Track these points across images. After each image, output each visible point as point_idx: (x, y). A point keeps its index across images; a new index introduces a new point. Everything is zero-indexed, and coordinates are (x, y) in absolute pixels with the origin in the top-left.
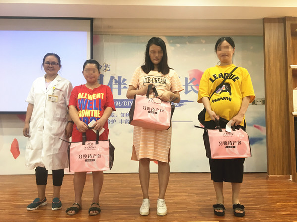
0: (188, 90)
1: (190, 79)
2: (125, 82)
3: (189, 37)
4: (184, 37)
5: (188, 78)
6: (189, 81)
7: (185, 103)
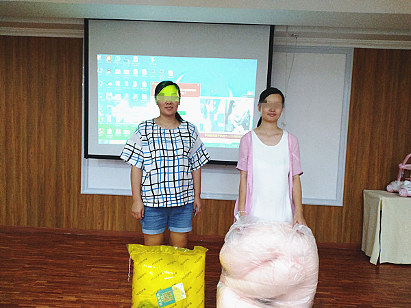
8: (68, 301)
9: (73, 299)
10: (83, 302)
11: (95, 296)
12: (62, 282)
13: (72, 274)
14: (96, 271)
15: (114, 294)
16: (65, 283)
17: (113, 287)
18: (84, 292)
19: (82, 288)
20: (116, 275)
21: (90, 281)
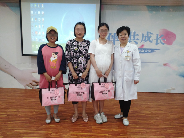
0: (158, 43)
1: (160, 35)
3: (162, 6)
4: (159, 7)
5: (159, 34)
6: (159, 37)
7: (155, 51)
8: (13, 111)
9: (15, 110)
10: (19, 111)
11: (24, 109)
12: (12, 105)
13: (17, 102)
14: (27, 101)
15: (32, 108)
16: (13, 105)
17: (33, 106)
18: (20, 108)
19: (20, 107)
20: (35, 102)
21: (23, 104)
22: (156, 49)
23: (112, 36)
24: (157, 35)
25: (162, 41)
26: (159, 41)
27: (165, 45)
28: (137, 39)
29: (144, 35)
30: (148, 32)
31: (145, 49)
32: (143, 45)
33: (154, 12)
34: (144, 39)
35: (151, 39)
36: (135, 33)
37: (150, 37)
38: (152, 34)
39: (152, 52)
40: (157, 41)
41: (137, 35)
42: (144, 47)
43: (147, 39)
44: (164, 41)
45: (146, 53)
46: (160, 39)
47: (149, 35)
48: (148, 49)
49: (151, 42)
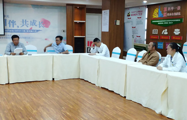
2: (16, 22)
3: (41, 5)
5: (40, 22)
6: (40, 23)
22: (40, 30)
23: (12, 22)
24: (39, 22)
25: (42, 25)
26: (41, 26)
27: (45, 28)
28: (28, 24)
29: (32, 22)
30: (33, 20)
31: (33, 30)
32: (32, 28)
33: (36, 9)
34: (32, 24)
35: (36, 24)
36: (26, 20)
37: (35, 23)
38: (36, 21)
39: (37, 32)
40: (40, 26)
41: (28, 22)
42: (33, 29)
43: (33, 24)
44: (44, 25)
45: (34, 32)
46: (41, 24)
47: (35, 22)
48: (34, 30)
49: (36, 26)
